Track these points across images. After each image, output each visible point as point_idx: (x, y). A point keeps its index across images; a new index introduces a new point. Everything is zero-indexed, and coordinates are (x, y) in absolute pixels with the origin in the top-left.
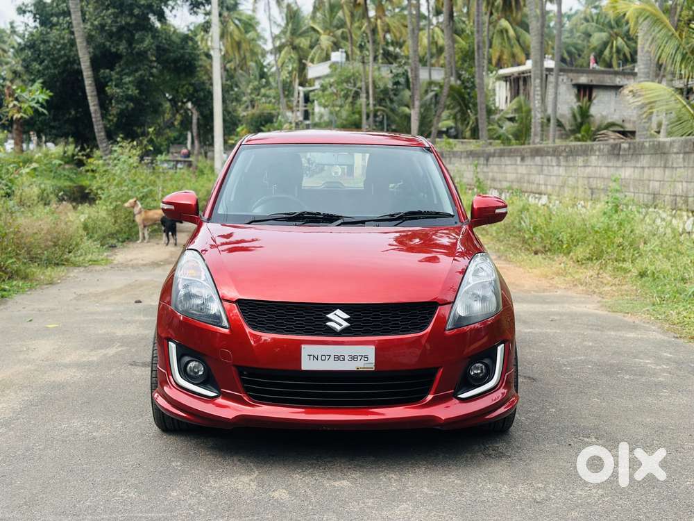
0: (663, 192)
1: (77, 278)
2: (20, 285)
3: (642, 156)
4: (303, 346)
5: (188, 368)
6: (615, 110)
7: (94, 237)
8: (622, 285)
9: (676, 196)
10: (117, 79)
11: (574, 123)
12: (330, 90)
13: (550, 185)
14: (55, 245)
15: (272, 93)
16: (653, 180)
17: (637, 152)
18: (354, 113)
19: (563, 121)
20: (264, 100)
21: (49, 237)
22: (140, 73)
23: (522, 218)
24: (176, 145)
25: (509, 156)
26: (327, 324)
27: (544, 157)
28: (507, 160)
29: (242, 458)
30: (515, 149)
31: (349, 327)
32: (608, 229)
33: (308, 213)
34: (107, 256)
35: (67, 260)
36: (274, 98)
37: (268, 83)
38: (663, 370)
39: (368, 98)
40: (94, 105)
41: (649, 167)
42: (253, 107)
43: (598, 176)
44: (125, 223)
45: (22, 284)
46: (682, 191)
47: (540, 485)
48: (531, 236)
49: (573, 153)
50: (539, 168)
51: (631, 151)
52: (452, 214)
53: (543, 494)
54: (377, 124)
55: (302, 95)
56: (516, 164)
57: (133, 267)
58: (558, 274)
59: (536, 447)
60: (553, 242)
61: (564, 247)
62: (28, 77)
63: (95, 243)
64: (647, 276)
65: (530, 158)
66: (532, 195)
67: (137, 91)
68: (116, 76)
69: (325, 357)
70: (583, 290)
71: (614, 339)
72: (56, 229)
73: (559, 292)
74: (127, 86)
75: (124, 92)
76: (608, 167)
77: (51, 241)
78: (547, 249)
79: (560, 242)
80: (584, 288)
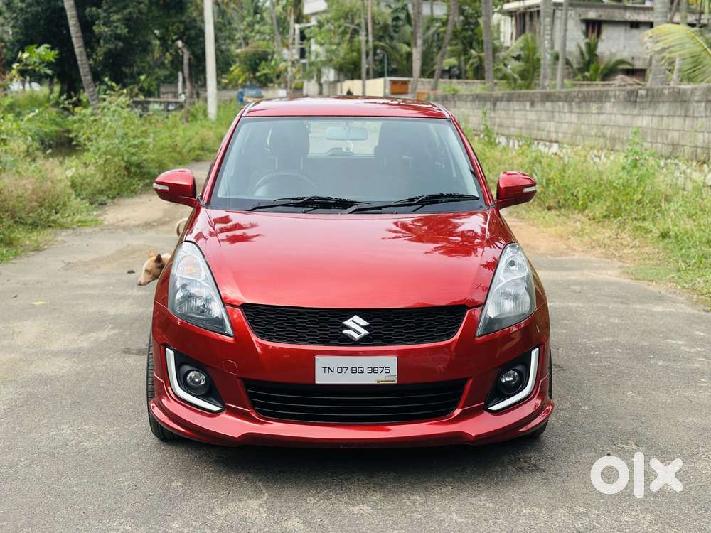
0: (682, 143)
1: (65, 242)
2: (4, 252)
3: (661, 104)
4: (317, 357)
5: (188, 378)
6: (624, 47)
7: (82, 195)
8: (643, 247)
9: (697, 147)
10: (104, 17)
11: (582, 61)
12: (327, 27)
13: (562, 133)
14: (41, 206)
15: (267, 29)
16: (673, 130)
17: (656, 99)
18: (353, 51)
19: (571, 59)
20: (258, 37)
21: (35, 197)
22: (128, 10)
23: (534, 171)
24: (166, 85)
25: (518, 101)
26: (344, 332)
27: (554, 103)
28: (515, 105)
29: (249, 475)
30: (524, 94)
31: (368, 335)
32: (627, 185)
33: (319, 198)
34: (97, 215)
35: (54, 222)
36: (269, 35)
37: (262, 19)
38: (698, 354)
39: (367, 35)
40: (79, 47)
41: (668, 116)
42: (247, 44)
43: (612, 124)
44: (115, 177)
45: (7, 251)
46: (704, 142)
47: (581, 509)
48: (544, 190)
49: (586, 99)
50: (550, 114)
51: (649, 99)
52: (477, 196)
53: (586, 522)
54: (377, 63)
55: (297, 32)
56: (525, 110)
57: (125, 228)
58: (574, 234)
59: (572, 457)
60: (568, 197)
61: (580, 203)
62: (10, 14)
63: (84, 201)
64: (669, 237)
65: (540, 104)
66: (542, 143)
67: (127, 30)
68: (104, 14)
69: (341, 370)
70: (602, 253)
71: (641, 314)
72: (42, 189)
73: (577, 256)
74: (115, 24)
75: (112, 30)
76: (624, 115)
77: (36, 201)
78: (561, 205)
79: (575, 198)
80: (603, 251)
